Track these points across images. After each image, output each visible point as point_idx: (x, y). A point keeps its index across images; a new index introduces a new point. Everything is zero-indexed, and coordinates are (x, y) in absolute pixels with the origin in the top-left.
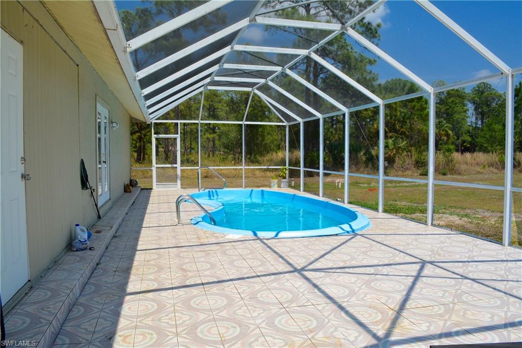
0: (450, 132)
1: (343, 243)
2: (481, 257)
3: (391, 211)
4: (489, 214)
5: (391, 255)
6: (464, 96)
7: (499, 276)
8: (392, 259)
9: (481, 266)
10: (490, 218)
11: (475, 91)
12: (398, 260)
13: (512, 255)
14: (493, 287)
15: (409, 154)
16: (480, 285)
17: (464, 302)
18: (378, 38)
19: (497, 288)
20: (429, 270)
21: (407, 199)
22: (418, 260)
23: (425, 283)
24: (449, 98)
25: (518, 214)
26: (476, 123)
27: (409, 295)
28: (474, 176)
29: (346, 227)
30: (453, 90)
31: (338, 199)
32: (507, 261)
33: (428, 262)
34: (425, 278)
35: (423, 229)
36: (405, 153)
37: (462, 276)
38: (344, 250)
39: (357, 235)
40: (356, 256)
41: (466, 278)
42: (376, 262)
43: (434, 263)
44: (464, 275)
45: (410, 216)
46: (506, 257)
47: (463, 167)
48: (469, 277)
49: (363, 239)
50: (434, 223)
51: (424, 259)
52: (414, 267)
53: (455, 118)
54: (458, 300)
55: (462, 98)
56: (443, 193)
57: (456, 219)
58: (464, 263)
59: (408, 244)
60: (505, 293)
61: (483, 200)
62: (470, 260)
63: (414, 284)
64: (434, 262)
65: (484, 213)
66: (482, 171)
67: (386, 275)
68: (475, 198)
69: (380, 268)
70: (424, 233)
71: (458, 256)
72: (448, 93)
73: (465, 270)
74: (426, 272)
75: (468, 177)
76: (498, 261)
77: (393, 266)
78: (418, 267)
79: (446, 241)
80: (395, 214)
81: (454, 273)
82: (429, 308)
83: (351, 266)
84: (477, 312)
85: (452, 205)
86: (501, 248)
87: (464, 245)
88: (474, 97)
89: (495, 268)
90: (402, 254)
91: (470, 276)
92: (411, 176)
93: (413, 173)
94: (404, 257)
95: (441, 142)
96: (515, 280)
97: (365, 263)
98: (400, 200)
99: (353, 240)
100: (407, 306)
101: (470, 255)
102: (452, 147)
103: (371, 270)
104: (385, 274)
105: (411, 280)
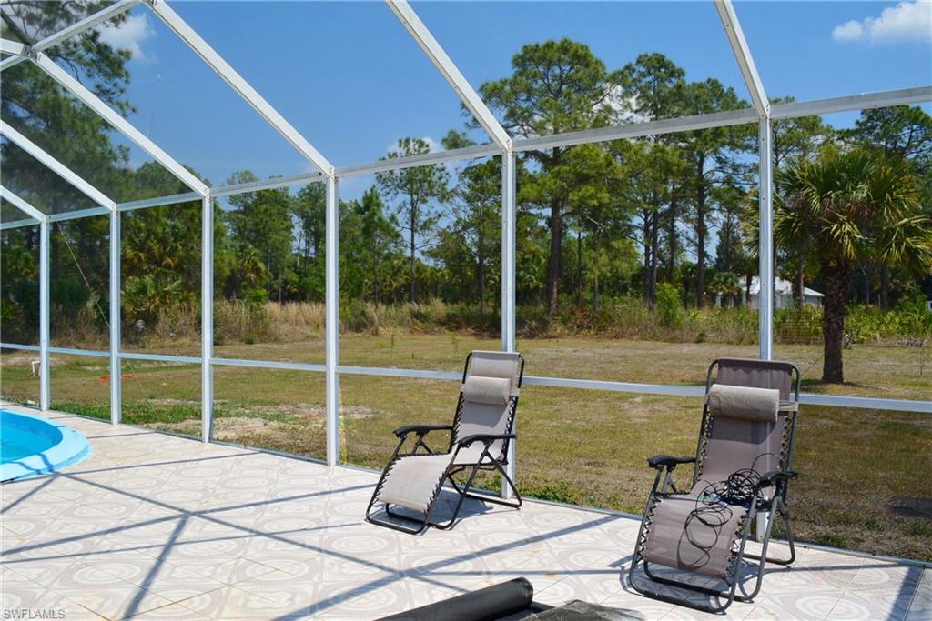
0: (261, 265)
1: (24, 498)
2: (289, 492)
3: (137, 420)
4: (317, 411)
5: (123, 509)
6: (286, 202)
7: (314, 520)
8: (124, 516)
9: (287, 507)
10: (318, 418)
11: (305, 194)
12: (136, 517)
13: (339, 481)
14: (301, 542)
15: (186, 305)
16: (280, 542)
17: (249, 580)
18: (124, 79)
19: (308, 543)
20: (194, 528)
21: (176, 392)
22: (176, 512)
23: (183, 555)
24: (261, 204)
25: (363, 407)
26: (307, 251)
27: (148, 585)
28: (302, 343)
29: (35, 462)
30: (267, 190)
31: (30, 402)
32: (330, 492)
33: (194, 514)
34: (182, 546)
35: (194, 451)
36: (178, 304)
37: (251, 531)
38: (23, 512)
39: (57, 475)
40: (49, 521)
41: (259, 534)
42: (89, 529)
43: (204, 515)
44: (255, 529)
45: (173, 426)
46: (329, 485)
47: (284, 328)
48: (263, 531)
49: (70, 483)
50: (215, 436)
51: (187, 509)
52: (166, 526)
53: (270, 242)
54: (238, 577)
55: (283, 206)
56: (244, 376)
57: (257, 426)
58: (258, 507)
59: (161, 483)
60: (320, 550)
61: (311, 385)
62: (269, 499)
63: (161, 560)
64: (205, 512)
65: (309, 408)
66: (314, 334)
67: (108, 552)
68: (298, 383)
69: (96, 539)
70: (194, 458)
71: (250, 495)
72: (259, 194)
73: (257, 519)
74: (187, 533)
75: (291, 345)
76: (316, 494)
77: (124, 532)
78: (173, 525)
79: (232, 468)
80: (145, 425)
81: (237, 527)
82: (183, 603)
83: (36, 544)
84: (269, 594)
85: (256, 399)
86: (324, 471)
87: (263, 472)
88: (304, 206)
89: (308, 507)
90: (146, 504)
91: (266, 529)
92: (189, 346)
93: (194, 340)
94: (150, 510)
95: (244, 283)
96: (338, 524)
97: (67, 533)
98: (163, 395)
99: (48, 487)
100: (142, 608)
101: (270, 490)
102: (263, 292)
103: (78, 546)
104: (106, 549)
105: (156, 553)
